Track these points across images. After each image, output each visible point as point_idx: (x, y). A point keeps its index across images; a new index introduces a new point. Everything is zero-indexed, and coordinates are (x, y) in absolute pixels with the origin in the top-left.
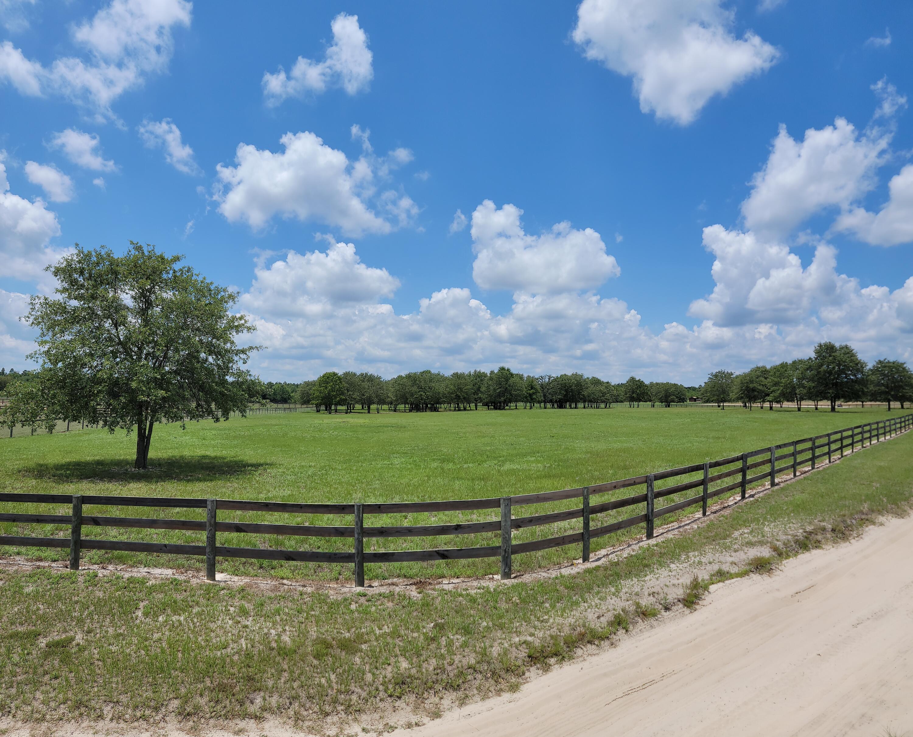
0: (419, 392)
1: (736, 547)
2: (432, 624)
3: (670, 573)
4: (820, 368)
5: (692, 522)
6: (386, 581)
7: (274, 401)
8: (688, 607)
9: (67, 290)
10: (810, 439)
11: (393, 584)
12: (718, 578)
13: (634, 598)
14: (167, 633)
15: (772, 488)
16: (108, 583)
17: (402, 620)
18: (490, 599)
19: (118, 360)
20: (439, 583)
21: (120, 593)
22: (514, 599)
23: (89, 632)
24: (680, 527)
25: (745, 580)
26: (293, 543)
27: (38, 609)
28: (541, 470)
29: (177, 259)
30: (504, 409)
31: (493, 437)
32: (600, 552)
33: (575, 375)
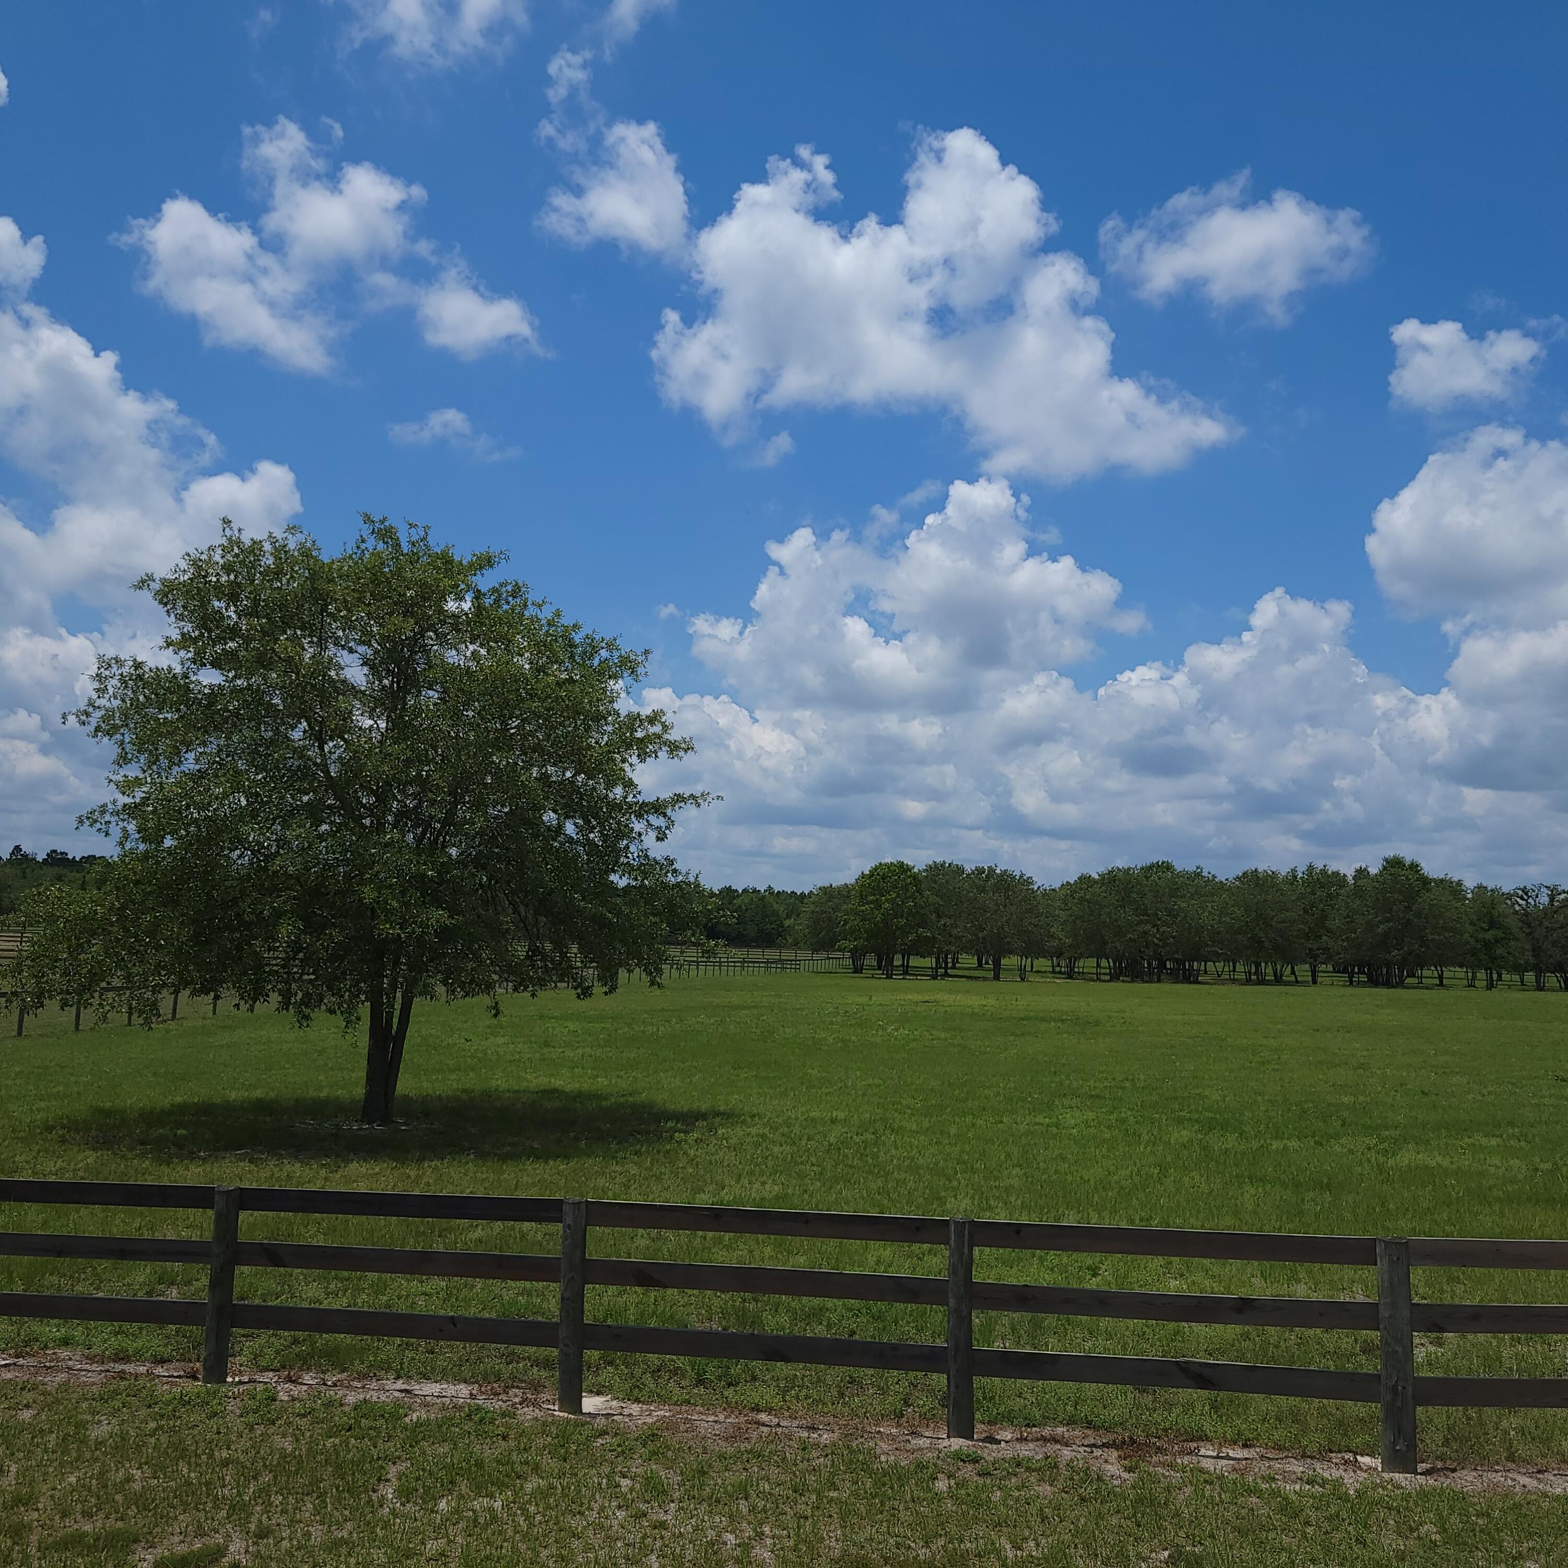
0: (1138, 924)
2: (1166, 1553)
6: (1035, 1429)
7: (737, 939)
9: (195, 640)
11: (1055, 1440)
14: (459, 1539)
16: (304, 1416)
17: (1077, 1533)
18: (1344, 1514)
19: (324, 827)
20: (1190, 1452)
21: (337, 1441)
23: (262, 1534)
26: (784, 1319)
27: (129, 1479)
28: (1520, 1177)
29: (485, 562)
31: (1362, 1066)
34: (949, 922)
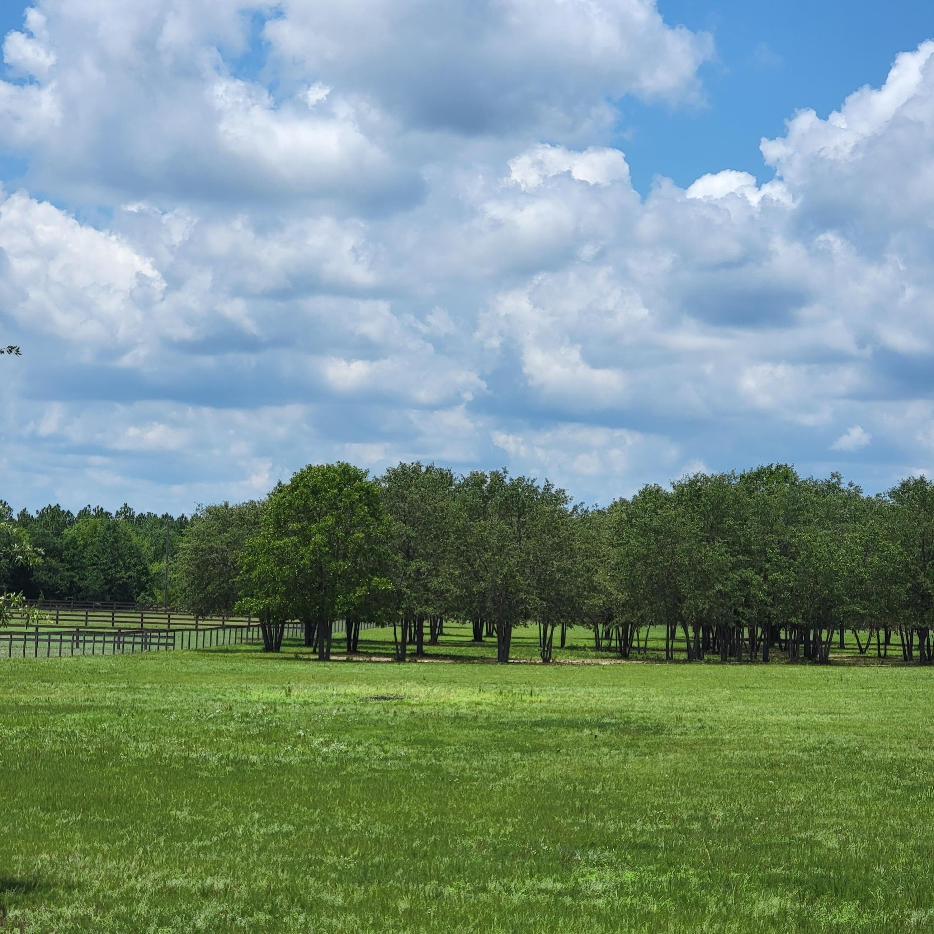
34: (424, 566)
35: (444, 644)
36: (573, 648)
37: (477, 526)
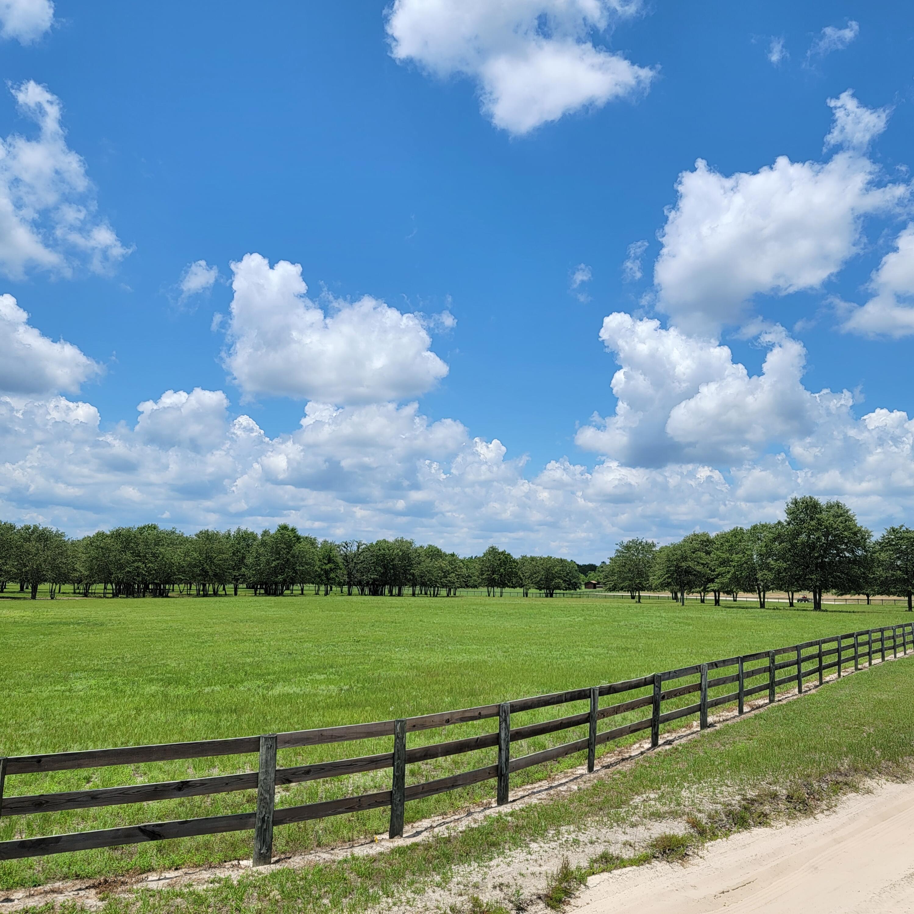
0: (134, 562)
1: (633, 819)
3: (529, 857)
4: (794, 538)
5: (571, 781)
6: (39, 888)
8: (553, 908)
10: (767, 654)
11: (53, 891)
12: (602, 866)
13: (471, 891)
15: (703, 731)
18: (230, 896)
20: (142, 880)
22: (271, 895)
24: (551, 788)
25: (645, 870)
28: (334, 694)
30: (282, 594)
31: (258, 641)
32: (420, 823)
33: (400, 542)
35: (6, 592)
36: (63, 593)
37: (27, 545)
